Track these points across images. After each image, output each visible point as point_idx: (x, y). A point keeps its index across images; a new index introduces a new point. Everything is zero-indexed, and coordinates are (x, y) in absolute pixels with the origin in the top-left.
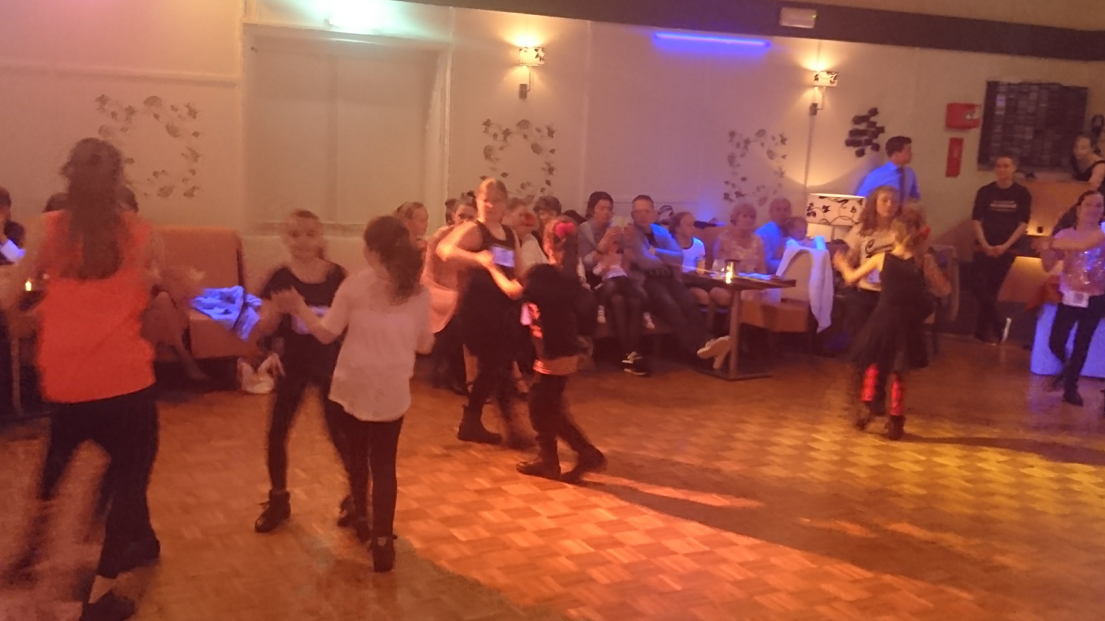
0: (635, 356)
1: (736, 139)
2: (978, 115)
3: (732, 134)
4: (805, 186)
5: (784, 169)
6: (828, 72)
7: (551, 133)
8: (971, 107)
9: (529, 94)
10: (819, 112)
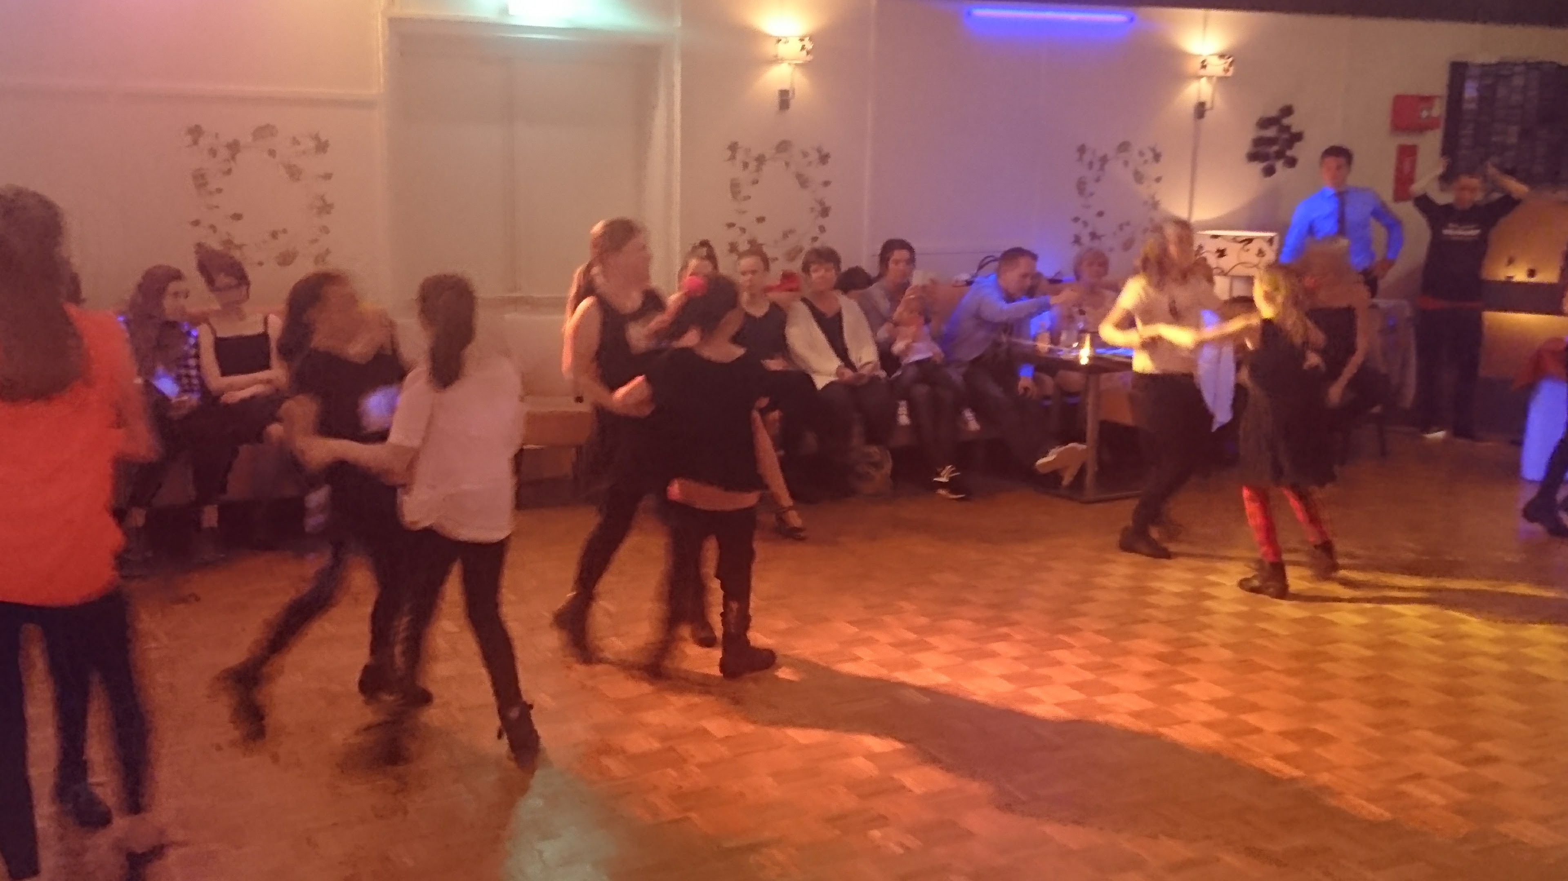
0: (953, 472)
1: (1087, 157)
2: (1438, 110)
3: (1082, 150)
5: (1157, 198)
6: (1222, 56)
7: (824, 159)
8: (1427, 100)
9: (793, 103)
10: (1208, 114)
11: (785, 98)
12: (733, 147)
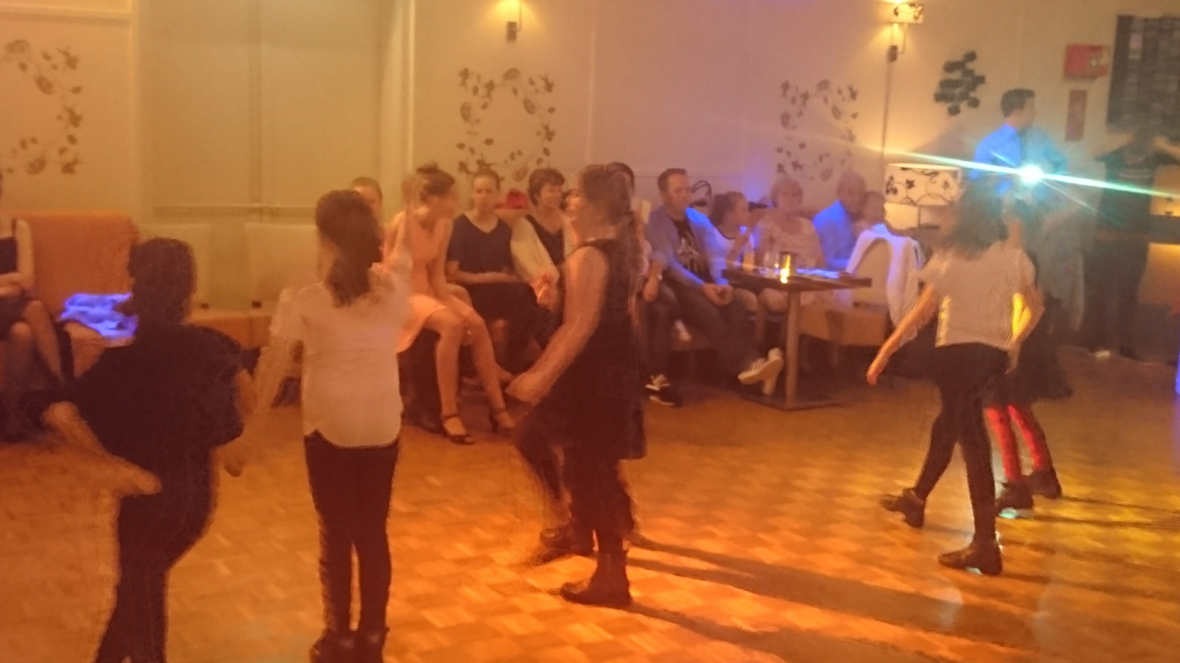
0: (663, 382)
1: (790, 93)
2: (1106, 59)
3: (786, 86)
4: (882, 154)
5: (854, 133)
6: (912, 5)
7: (549, 87)
8: (1095, 49)
9: (520, 35)
10: (900, 57)
11: (512, 30)
12: (465, 74)
